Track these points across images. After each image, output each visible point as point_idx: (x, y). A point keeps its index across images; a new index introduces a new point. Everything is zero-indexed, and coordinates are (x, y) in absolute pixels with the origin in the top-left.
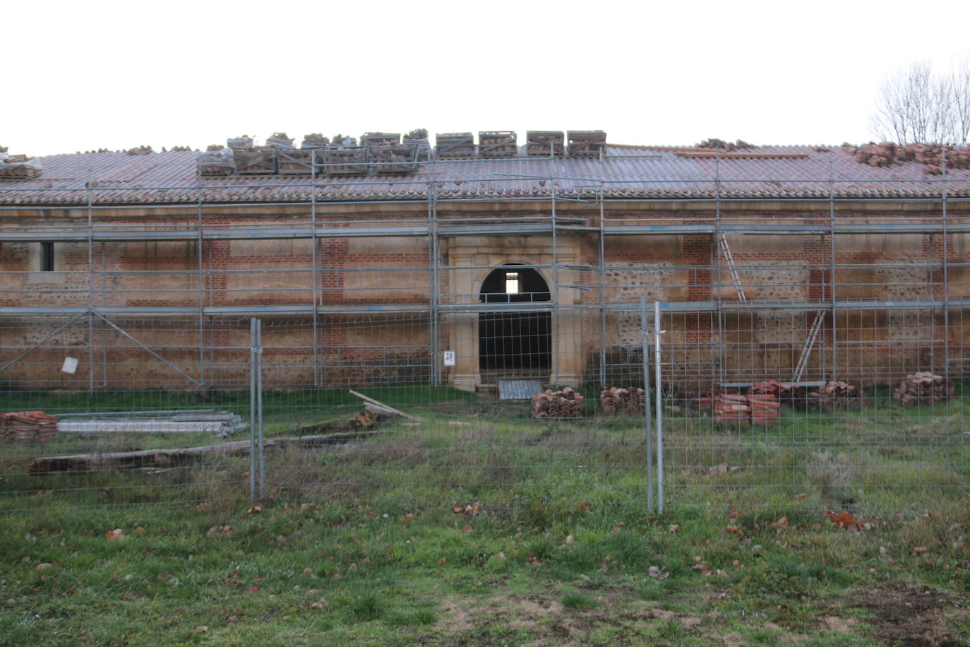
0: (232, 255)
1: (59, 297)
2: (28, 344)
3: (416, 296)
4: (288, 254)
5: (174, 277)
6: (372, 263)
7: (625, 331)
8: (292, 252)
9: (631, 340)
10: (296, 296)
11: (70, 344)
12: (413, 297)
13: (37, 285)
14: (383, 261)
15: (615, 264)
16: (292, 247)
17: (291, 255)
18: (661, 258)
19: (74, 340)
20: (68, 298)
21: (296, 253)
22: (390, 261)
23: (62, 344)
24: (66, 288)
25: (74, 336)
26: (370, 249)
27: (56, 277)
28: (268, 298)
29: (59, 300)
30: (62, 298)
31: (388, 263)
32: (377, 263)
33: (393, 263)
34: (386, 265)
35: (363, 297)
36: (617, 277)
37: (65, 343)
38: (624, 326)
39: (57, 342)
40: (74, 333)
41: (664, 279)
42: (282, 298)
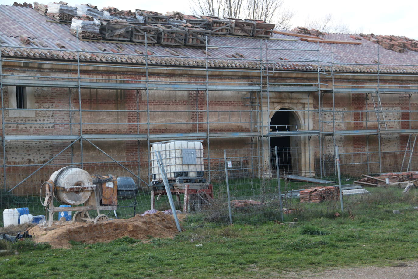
0: (143, 99)
1: (31, 127)
2: (9, 163)
3: (238, 127)
4: (174, 100)
5: (109, 114)
6: (217, 106)
7: (329, 146)
8: (176, 98)
9: (331, 151)
10: (179, 127)
11: (41, 162)
12: (237, 128)
13: (15, 118)
14: (222, 105)
15: (325, 109)
16: (176, 95)
17: (176, 101)
18: (344, 106)
19: (42, 159)
20: (37, 128)
21: (178, 99)
22: (226, 105)
23: (34, 163)
24: (36, 121)
25: (42, 156)
26: (216, 98)
27: (28, 113)
28: (164, 128)
29: (31, 130)
30: (33, 128)
31: (225, 107)
32: (219, 106)
33: (227, 107)
34: (223, 108)
35: (213, 128)
36: (325, 116)
37: (36, 161)
38: (329, 143)
39: (30, 161)
40: (42, 154)
41: (344, 117)
42: (172, 128)
